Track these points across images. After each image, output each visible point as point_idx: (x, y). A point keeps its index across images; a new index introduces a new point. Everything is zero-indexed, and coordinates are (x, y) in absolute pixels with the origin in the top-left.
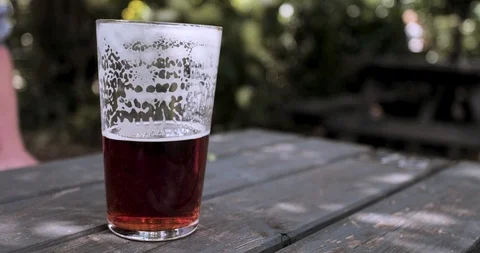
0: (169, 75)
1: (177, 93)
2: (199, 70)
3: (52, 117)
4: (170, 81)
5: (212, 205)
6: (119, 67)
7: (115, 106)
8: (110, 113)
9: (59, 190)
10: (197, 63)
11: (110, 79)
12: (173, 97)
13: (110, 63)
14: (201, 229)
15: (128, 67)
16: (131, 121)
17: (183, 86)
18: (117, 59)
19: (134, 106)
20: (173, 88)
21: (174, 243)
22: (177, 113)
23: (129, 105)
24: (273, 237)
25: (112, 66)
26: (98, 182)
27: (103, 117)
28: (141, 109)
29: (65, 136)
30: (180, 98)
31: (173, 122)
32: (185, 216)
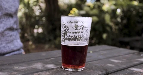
0: (78, 29)
1: (80, 34)
2: (86, 28)
3: (50, 40)
4: (78, 31)
5: (89, 64)
6: (66, 27)
7: (64, 37)
8: (63, 38)
9: (51, 58)
10: (85, 27)
11: (64, 30)
12: (79, 35)
13: (64, 26)
14: (85, 69)
15: (68, 27)
16: (68, 40)
17: (81, 32)
18: (65, 25)
19: (69, 37)
20: (79, 32)
21: (78, 72)
22: (80, 39)
23: (68, 36)
24: (104, 72)
25: (64, 27)
26: (60, 57)
27: (62, 39)
28: (71, 37)
29: (53, 46)
30: (81, 35)
31: (79, 41)
32: (81, 65)
